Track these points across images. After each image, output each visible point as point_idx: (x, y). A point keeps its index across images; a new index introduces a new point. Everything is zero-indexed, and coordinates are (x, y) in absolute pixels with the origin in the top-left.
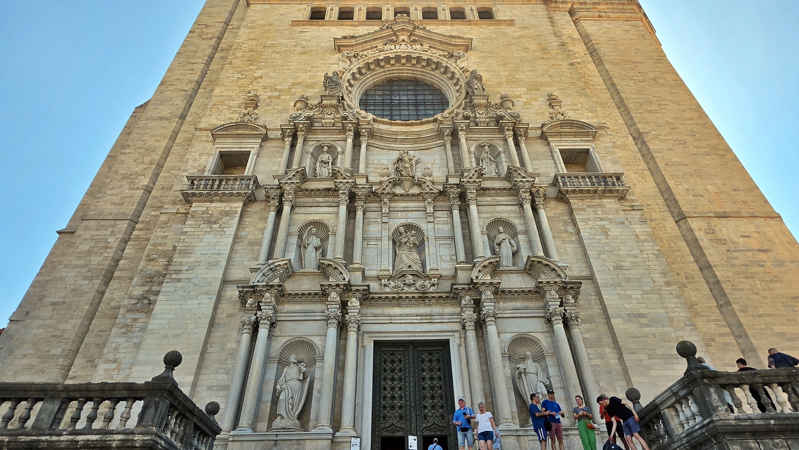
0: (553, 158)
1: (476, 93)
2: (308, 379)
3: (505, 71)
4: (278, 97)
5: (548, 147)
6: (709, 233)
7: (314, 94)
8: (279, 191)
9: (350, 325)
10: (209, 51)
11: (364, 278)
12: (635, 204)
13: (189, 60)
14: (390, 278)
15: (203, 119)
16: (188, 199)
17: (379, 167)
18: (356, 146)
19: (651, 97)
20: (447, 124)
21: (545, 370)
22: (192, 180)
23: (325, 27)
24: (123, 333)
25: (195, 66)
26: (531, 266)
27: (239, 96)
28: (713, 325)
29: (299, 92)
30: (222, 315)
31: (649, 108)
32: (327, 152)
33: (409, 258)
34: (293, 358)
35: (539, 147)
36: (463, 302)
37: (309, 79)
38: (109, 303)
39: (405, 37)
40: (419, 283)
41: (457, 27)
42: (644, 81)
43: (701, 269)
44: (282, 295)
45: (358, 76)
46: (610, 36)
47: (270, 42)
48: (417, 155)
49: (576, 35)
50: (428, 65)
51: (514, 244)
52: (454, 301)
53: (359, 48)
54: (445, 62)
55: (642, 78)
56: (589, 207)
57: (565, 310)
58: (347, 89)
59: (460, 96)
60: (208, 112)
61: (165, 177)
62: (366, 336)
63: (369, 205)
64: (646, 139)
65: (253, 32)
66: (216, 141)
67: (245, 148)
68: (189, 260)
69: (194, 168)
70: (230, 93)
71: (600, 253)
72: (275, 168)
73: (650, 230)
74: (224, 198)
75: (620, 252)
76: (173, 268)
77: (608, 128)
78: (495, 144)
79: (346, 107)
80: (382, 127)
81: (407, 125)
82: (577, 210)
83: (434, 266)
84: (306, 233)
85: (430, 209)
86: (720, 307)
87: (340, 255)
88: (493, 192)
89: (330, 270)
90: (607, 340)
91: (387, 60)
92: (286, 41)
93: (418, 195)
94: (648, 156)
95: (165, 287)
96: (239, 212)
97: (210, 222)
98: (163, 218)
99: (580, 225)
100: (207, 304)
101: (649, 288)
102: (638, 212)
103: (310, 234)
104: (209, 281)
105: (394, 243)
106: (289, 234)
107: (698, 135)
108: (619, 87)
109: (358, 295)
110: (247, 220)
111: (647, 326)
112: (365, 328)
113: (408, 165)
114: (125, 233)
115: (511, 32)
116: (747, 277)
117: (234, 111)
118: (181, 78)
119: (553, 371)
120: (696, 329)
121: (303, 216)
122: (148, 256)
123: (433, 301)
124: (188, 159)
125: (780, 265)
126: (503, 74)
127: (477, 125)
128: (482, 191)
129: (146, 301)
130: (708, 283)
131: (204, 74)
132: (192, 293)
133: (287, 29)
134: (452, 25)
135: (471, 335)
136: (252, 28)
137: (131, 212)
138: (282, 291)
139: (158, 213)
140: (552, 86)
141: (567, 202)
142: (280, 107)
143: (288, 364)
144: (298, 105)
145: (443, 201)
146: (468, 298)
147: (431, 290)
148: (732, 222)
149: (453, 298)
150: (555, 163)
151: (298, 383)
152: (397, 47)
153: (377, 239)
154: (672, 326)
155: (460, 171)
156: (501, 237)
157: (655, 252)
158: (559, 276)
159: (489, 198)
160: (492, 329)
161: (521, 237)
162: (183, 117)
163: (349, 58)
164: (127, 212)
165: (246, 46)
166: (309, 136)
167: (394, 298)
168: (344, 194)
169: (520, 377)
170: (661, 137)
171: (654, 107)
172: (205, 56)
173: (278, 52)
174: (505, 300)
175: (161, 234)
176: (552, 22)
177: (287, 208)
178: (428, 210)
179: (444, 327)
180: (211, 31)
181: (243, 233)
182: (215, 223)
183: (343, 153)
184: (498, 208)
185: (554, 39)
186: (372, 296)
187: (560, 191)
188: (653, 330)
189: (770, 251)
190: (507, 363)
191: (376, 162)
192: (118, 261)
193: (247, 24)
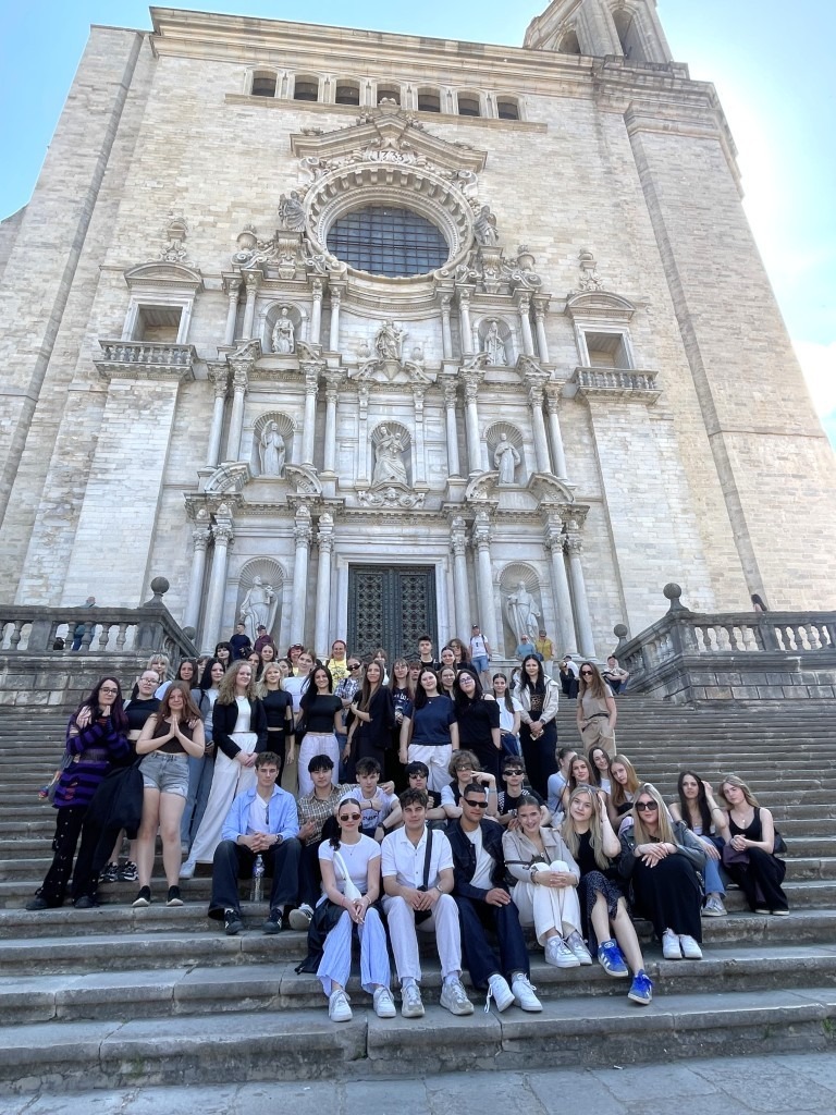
0: (576, 344)
1: (487, 242)
2: (276, 603)
3: (527, 208)
4: (214, 225)
5: (571, 329)
6: (743, 453)
7: (266, 223)
8: (226, 369)
9: (323, 545)
10: (102, 136)
11: (338, 489)
12: (665, 411)
13: (75, 149)
14: (370, 490)
15: (109, 252)
16: (104, 373)
17: (356, 341)
18: (326, 310)
19: (710, 262)
20: (447, 286)
21: (538, 601)
22: (106, 345)
23: (275, 110)
24: (45, 544)
25: (85, 161)
26: (535, 484)
27: (157, 219)
28: (724, 559)
29: (242, 217)
30: (165, 527)
31: (705, 280)
32: (288, 317)
33: (391, 467)
34: (257, 580)
35: (560, 328)
36: (454, 523)
37: (257, 198)
38: (18, 506)
39: (392, 140)
40: (404, 497)
41: (466, 128)
42: (706, 237)
43: (725, 495)
44: (240, 507)
45: (325, 198)
46: (675, 162)
47: (194, 130)
48: (405, 328)
49: (630, 158)
50: (423, 188)
51: (518, 456)
52: (444, 521)
53: (327, 153)
54: (447, 186)
55: (704, 233)
56: (611, 412)
57: (567, 537)
58: (311, 220)
59: (464, 242)
60: (115, 242)
61: (65, 337)
62: (340, 557)
63: (342, 394)
64: (694, 324)
65: (169, 109)
66: (133, 289)
67: (173, 302)
68: (117, 456)
69: (106, 327)
70: (143, 213)
71: (616, 471)
72: (217, 334)
73: (676, 445)
74: (153, 374)
75: (638, 472)
76: (96, 465)
77: (650, 305)
78: (505, 320)
79: (311, 250)
80: (359, 282)
81: (391, 282)
82: (596, 415)
83: (422, 477)
84: (265, 430)
85: (419, 405)
86: (737, 539)
87: (309, 460)
88: (498, 387)
89: (298, 478)
90: (609, 571)
91: (367, 175)
92: (218, 130)
93: (405, 385)
94: (692, 347)
95: (90, 490)
96: (175, 394)
97: (138, 406)
98: (73, 397)
99: (597, 434)
100: (147, 513)
101: (663, 515)
102: (666, 423)
103: (270, 430)
104: (145, 484)
105: (374, 446)
106: (243, 429)
107: (757, 323)
108: (673, 245)
109: (331, 509)
110: (187, 405)
111: (654, 557)
112: (339, 548)
113: (393, 343)
114: (23, 415)
115: (541, 143)
116: (774, 507)
117: (152, 242)
118: (67, 178)
119: (546, 603)
120: (705, 563)
121: (260, 407)
122: (61, 448)
123: (419, 519)
124: (95, 314)
125: (811, 495)
126: (524, 212)
127: (484, 290)
128: (486, 385)
129: (68, 507)
130: (729, 511)
131: (100, 176)
132: (126, 499)
133: (220, 109)
134: (460, 124)
135: (461, 561)
136: (166, 101)
137: (27, 386)
138: (241, 501)
139: (64, 389)
140: (586, 238)
141: (586, 405)
142: (217, 242)
143: (251, 586)
144: (244, 240)
145: (436, 394)
146: (459, 519)
147: (417, 507)
148: (771, 441)
149: (443, 517)
150: (578, 352)
151: (265, 608)
152: (382, 155)
153: (352, 440)
154: (680, 559)
155: (460, 357)
156: (503, 446)
157: (677, 472)
158: (565, 498)
159: (492, 395)
160: (484, 556)
161: (527, 448)
162: (78, 245)
163: (313, 168)
164: (21, 385)
165: (158, 132)
166: (262, 292)
167: (373, 514)
168: (312, 379)
169: (511, 609)
170: (712, 323)
171: (712, 278)
172: (99, 144)
173: (208, 148)
174: (502, 522)
175: (75, 420)
176: (599, 132)
177: (239, 395)
178: (417, 406)
179: (430, 550)
180: (103, 99)
181: (182, 424)
182: (145, 408)
183: (309, 319)
184: (504, 409)
185: (599, 161)
186: (347, 511)
187: (579, 391)
188: (659, 562)
189: (805, 477)
190: (498, 593)
191: (351, 334)
192: (20, 451)
193: (158, 93)
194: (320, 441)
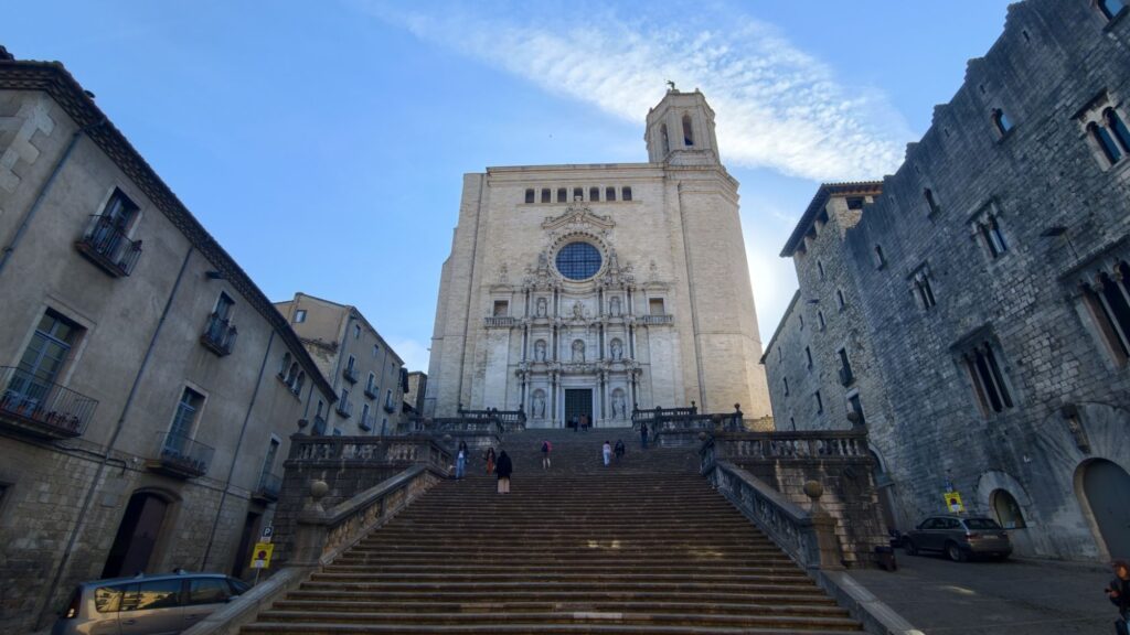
0: (646, 303)
1: (614, 264)
2: (544, 403)
3: (632, 242)
4: (516, 264)
5: (644, 296)
8: (524, 324)
9: (557, 384)
11: (561, 365)
12: (677, 329)
16: (486, 328)
18: (556, 297)
20: (598, 283)
21: (623, 400)
22: (485, 317)
23: (535, 208)
24: (477, 387)
27: (496, 264)
30: (510, 380)
32: (543, 302)
34: (538, 395)
35: (639, 297)
37: (531, 251)
38: (467, 373)
39: (579, 219)
41: (608, 207)
43: (697, 359)
45: (554, 247)
46: (698, 208)
47: (506, 222)
48: (584, 302)
50: (591, 237)
51: (620, 350)
52: (595, 375)
53: (555, 227)
54: (600, 236)
56: (656, 331)
57: (634, 379)
59: (607, 261)
60: (484, 274)
61: (472, 313)
62: (562, 388)
63: (562, 331)
64: (695, 289)
65: (496, 213)
66: (492, 294)
67: (505, 298)
68: (493, 356)
69: (485, 310)
70: (492, 262)
71: (655, 353)
72: (521, 311)
73: (681, 341)
74: (502, 328)
75: (663, 353)
76: (488, 360)
77: (678, 283)
79: (551, 274)
80: (568, 284)
81: (579, 283)
82: (651, 333)
84: (538, 345)
85: (587, 332)
88: (614, 325)
91: (570, 234)
92: (514, 220)
94: (693, 298)
95: (488, 368)
96: (509, 334)
98: (477, 336)
99: (650, 340)
101: (670, 369)
102: (677, 332)
104: (503, 365)
105: (572, 348)
109: (559, 372)
110: (513, 337)
112: (562, 385)
113: (579, 308)
114: (463, 342)
115: (639, 210)
117: (496, 274)
120: (684, 385)
122: (476, 354)
123: (587, 374)
124: (480, 306)
125: (730, 357)
126: (630, 245)
127: (612, 285)
129: (481, 373)
130: (697, 364)
131: (475, 245)
132: (498, 370)
133: (514, 210)
134: (606, 204)
135: (599, 388)
136: (495, 209)
138: (532, 371)
139: (475, 333)
140: (654, 254)
141: (647, 328)
142: (518, 272)
143: (536, 397)
144: (527, 270)
145: (593, 329)
146: (599, 374)
147: (586, 370)
148: (718, 336)
150: (646, 306)
151: (540, 403)
152: (575, 225)
153: (566, 347)
155: (602, 314)
156: (615, 347)
157: (678, 352)
158: (635, 366)
159: (612, 328)
160: (606, 387)
162: (471, 276)
163: (550, 235)
164: (461, 332)
166: (534, 293)
167: (572, 373)
168: (552, 326)
169: (614, 402)
170: (703, 286)
172: (473, 231)
173: (511, 229)
174: (613, 375)
175: (479, 344)
176: (665, 198)
177: (529, 334)
179: (590, 384)
180: (472, 209)
181: (512, 344)
182: (500, 339)
185: (663, 214)
186: (564, 373)
187: (644, 324)
189: (729, 350)
191: (565, 307)
192: (464, 355)
193: (492, 205)
194: (555, 348)
